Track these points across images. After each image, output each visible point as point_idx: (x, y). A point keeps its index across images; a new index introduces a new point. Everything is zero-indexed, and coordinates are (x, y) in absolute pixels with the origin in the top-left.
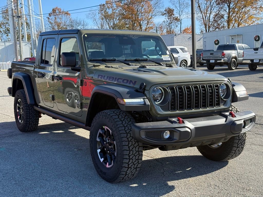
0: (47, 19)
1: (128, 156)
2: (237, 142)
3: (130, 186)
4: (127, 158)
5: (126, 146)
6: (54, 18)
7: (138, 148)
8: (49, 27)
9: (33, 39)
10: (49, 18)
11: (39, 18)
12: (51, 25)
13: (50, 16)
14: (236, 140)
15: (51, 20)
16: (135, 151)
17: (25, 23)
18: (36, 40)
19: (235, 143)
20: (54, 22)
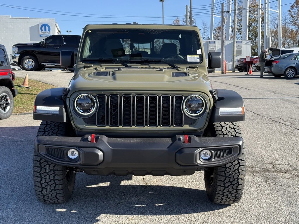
0: (288, 12)
1: (39, 173)
2: (222, 180)
3: (56, 210)
4: (38, 176)
5: (37, 162)
6: (297, 11)
7: (54, 167)
8: (289, 22)
9: (266, 36)
10: (291, 11)
11: (277, 11)
12: (293, 19)
13: (292, 8)
14: (221, 176)
15: (292, 14)
16: (49, 169)
17: (261, 19)
18: (269, 38)
19: (219, 180)
20: (296, 16)
